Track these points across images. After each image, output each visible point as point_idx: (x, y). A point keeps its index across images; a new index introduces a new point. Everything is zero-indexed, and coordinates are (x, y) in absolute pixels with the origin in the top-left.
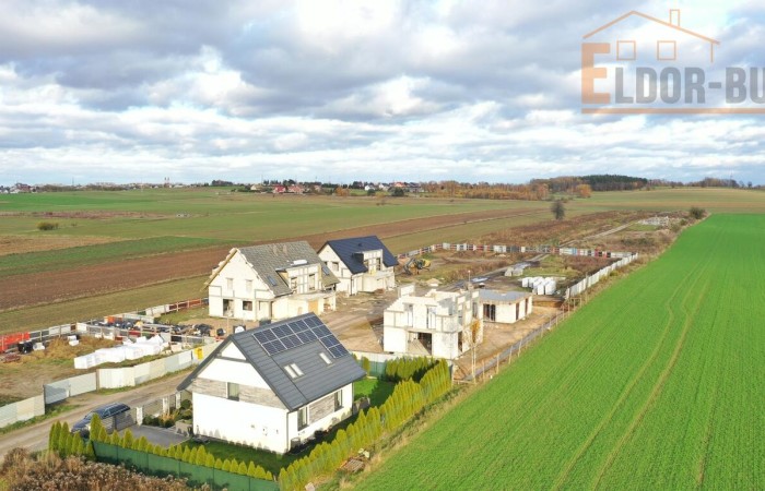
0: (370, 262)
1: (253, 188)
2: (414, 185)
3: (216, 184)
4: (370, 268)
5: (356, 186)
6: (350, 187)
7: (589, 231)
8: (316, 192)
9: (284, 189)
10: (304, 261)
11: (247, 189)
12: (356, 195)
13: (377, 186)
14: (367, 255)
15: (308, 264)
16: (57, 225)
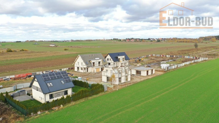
0: (121, 59)
1: (122, 40)
2: (165, 39)
3: (114, 39)
4: (121, 60)
5: (149, 39)
6: (148, 40)
7: (201, 52)
8: (137, 41)
9: (129, 40)
10: (99, 58)
11: (120, 40)
12: (147, 42)
13: (155, 39)
14: (119, 57)
15: (100, 59)
16: (68, 49)
